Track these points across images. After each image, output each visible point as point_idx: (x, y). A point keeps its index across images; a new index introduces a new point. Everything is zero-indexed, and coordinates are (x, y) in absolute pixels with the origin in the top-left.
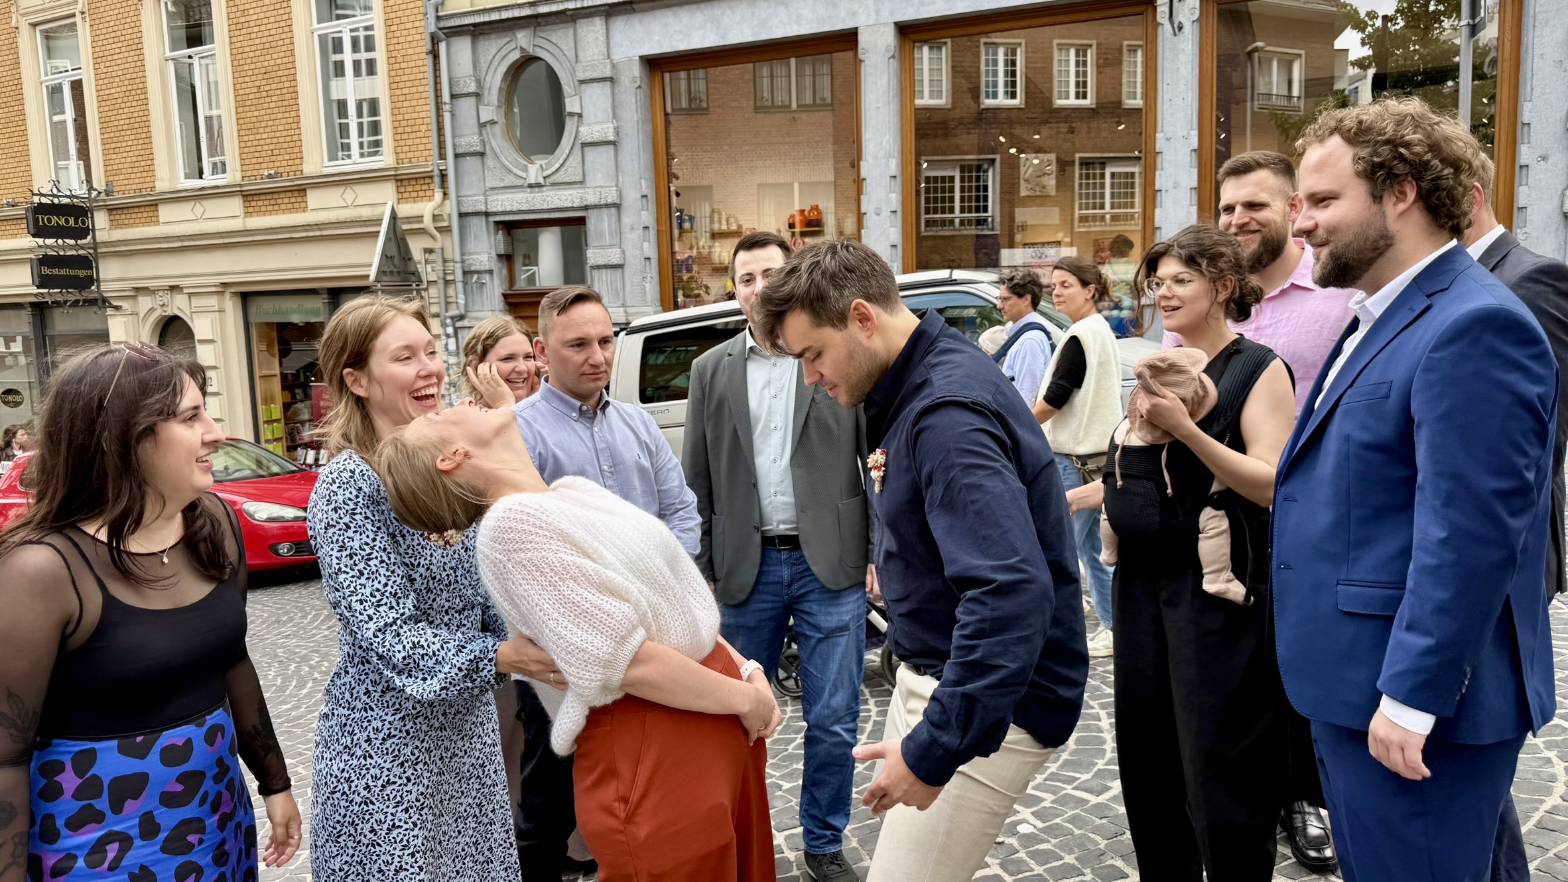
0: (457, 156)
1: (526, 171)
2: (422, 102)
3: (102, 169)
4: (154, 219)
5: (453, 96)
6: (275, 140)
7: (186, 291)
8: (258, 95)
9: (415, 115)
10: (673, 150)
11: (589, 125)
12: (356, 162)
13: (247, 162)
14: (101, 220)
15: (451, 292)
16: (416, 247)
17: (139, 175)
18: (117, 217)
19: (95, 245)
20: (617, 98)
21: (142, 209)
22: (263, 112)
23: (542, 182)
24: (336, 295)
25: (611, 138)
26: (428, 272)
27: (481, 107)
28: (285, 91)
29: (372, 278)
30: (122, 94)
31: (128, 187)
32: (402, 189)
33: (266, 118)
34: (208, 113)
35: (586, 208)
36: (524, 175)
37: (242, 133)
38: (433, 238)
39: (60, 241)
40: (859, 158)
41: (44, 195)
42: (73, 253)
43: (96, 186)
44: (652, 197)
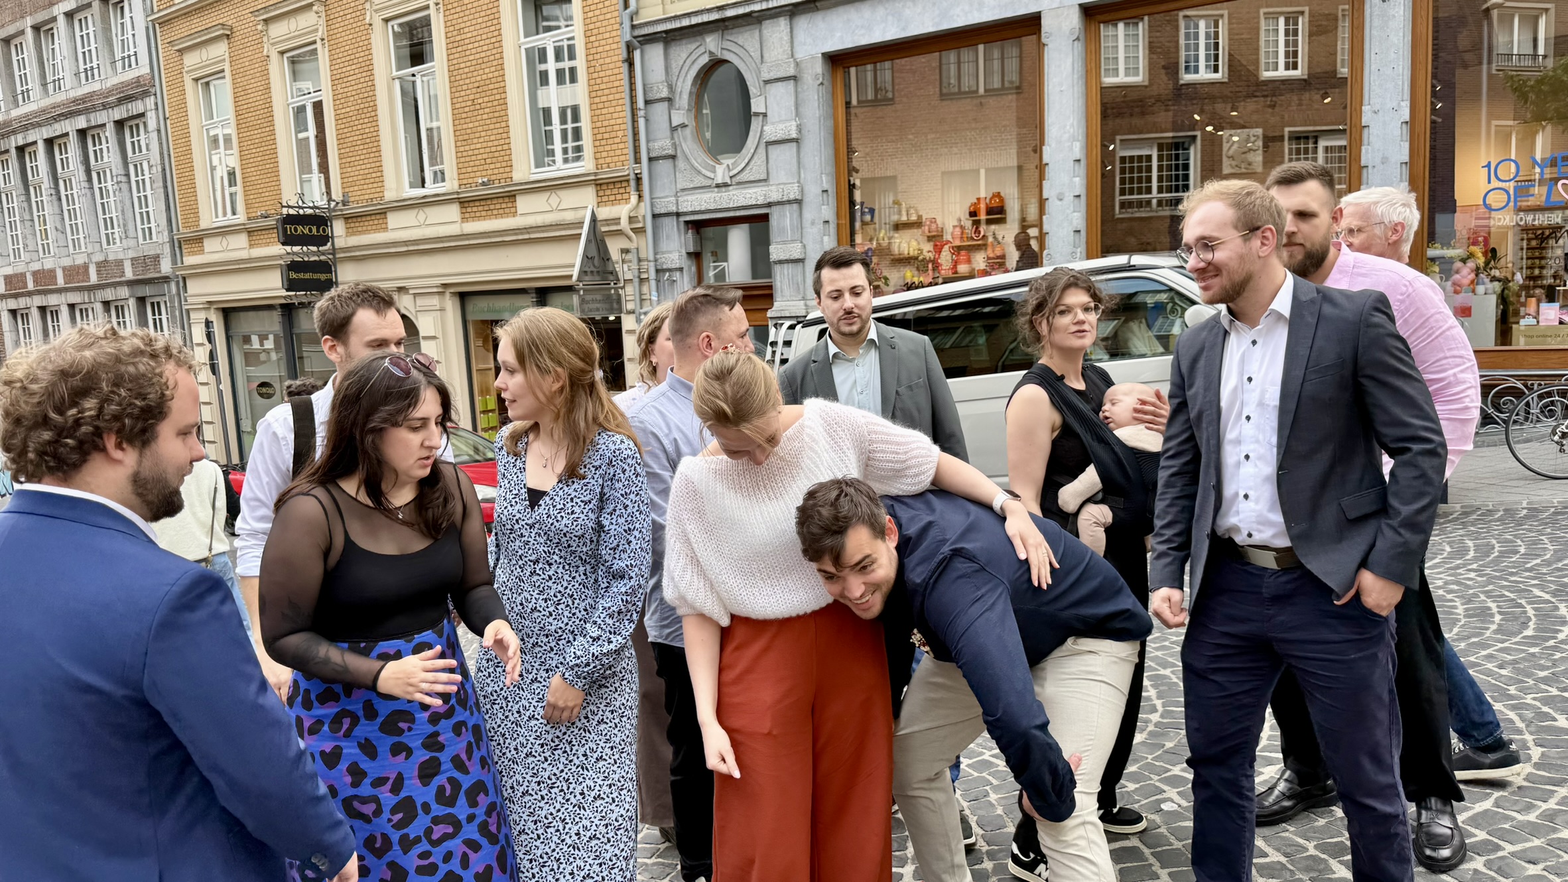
0: (651, 159)
1: (714, 172)
2: (618, 109)
3: (339, 182)
4: (383, 226)
5: (647, 102)
6: (488, 150)
7: (411, 292)
8: (472, 108)
9: (612, 122)
10: (854, 143)
11: (773, 124)
12: (560, 168)
13: (464, 171)
14: (338, 228)
15: (645, 289)
16: (614, 247)
17: (370, 186)
18: (353, 225)
19: (334, 251)
20: (800, 96)
21: (373, 218)
22: (477, 124)
23: (729, 181)
24: (543, 295)
25: (794, 136)
26: (625, 271)
27: (672, 111)
28: (496, 103)
29: (575, 278)
30: (356, 113)
31: (361, 198)
32: (601, 193)
33: (480, 129)
34: (429, 126)
35: (769, 205)
36: (712, 175)
37: (459, 144)
38: (629, 238)
39: (305, 248)
40: (1042, 143)
41: (292, 207)
42: (316, 258)
43: (334, 197)
44: (832, 191)
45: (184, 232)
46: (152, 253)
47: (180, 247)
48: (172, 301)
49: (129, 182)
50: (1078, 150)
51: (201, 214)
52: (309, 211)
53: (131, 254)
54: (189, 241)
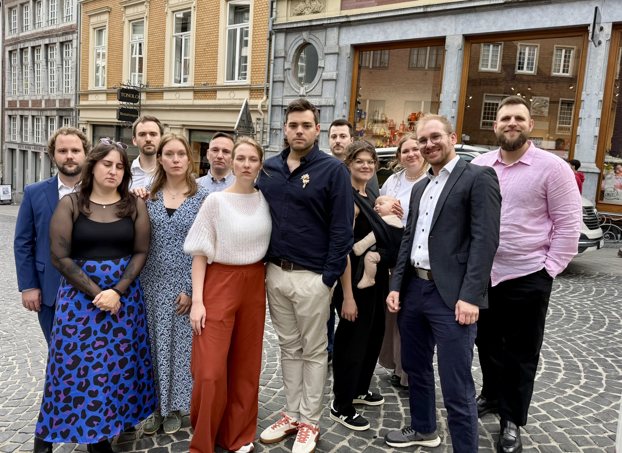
0: (274, 82)
1: (300, 90)
2: (263, 59)
3: (146, 77)
4: (162, 98)
5: (275, 58)
6: (208, 71)
7: (169, 126)
8: (204, 52)
9: (260, 64)
10: (360, 84)
11: (327, 72)
12: (237, 81)
13: (197, 78)
14: (143, 96)
15: (265, 136)
16: (254, 117)
17: (158, 80)
18: (149, 96)
19: (140, 106)
20: (339, 61)
21: (158, 94)
22: (205, 59)
23: (305, 95)
25: (335, 78)
26: (258, 128)
27: (285, 63)
28: (213, 51)
29: (235, 128)
30: (156, 49)
31: (154, 85)
32: (252, 94)
33: (206, 61)
34: (186, 58)
35: (321, 106)
36: (298, 91)
37: (196, 67)
38: (261, 114)
39: (128, 103)
40: (440, 92)
41: (125, 85)
42: (132, 108)
43: (143, 83)
44: (348, 104)
45: (82, 91)
46: (68, 98)
47: (79, 97)
48: (73, 119)
49: (62, 68)
50: (455, 97)
51: (89, 84)
52: (132, 88)
53: (59, 98)
54: (83, 95)
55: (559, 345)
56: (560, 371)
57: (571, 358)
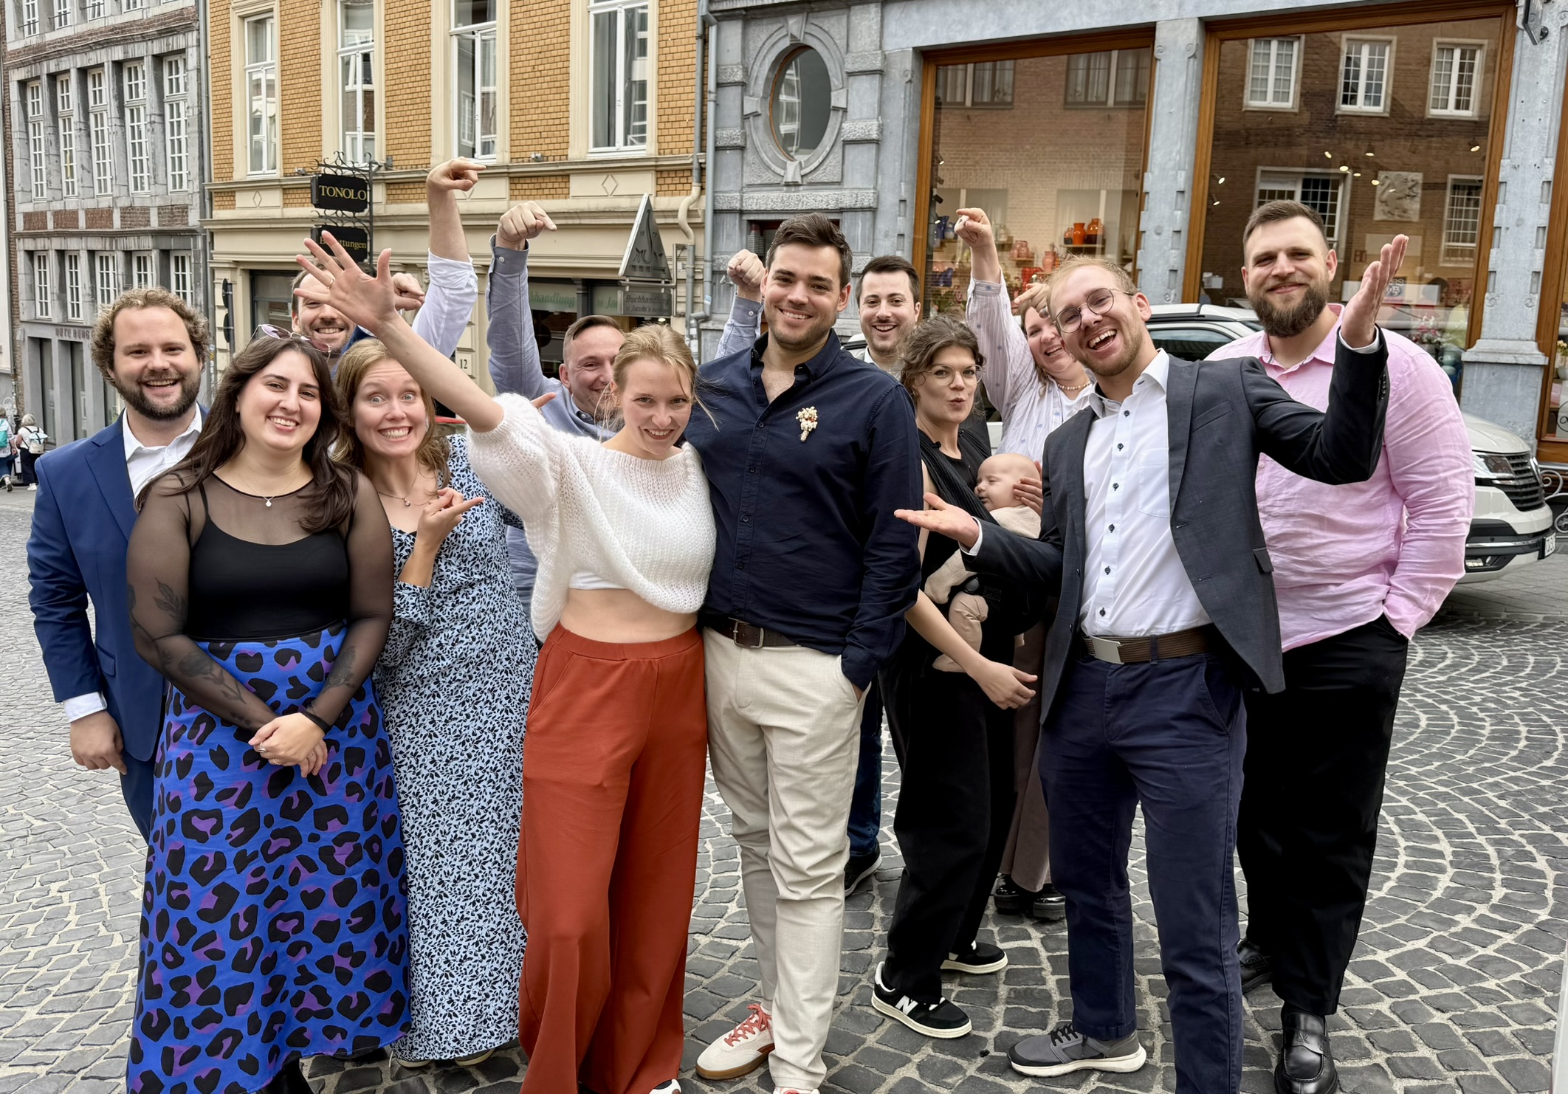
0: (717, 149)
1: (785, 169)
2: (688, 89)
3: (384, 143)
5: (719, 85)
6: (544, 122)
8: (531, 75)
9: (680, 104)
10: (942, 151)
11: (853, 121)
12: (620, 150)
13: (517, 143)
14: (378, 194)
15: (699, 292)
16: (669, 242)
17: (417, 151)
18: (394, 192)
19: (371, 218)
20: (885, 93)
22: (535, 93)
23: (800, 180)
24: (592, 287)
25: (874, 136)
26: (679, 270)
27: (746, 98)
28: (557, 71)
29: (621, 272)
30: (407, 69)
31: (406, 163)
32: (661, 181)
33: (538, 98)
34: (485, 89)
35: (841, 211)
36: (782, 172)
37: (514, 113)
38: (686, 234)
39: (339, 213)
40: (1145, 169)
41: (330, 166)
42: (350, 225)
43: (377, 159)
44: (911, 202)
45: (217, 183)
46: (180, 202)
47: (211, 199)
48: (197, 258)
49: (163, 123)
50: (1183, 180)
51: (235, 165)
52: (348, 173)
53: (159, 202)
54: (221, 193)
55: (1441, 805)
56: (1442, 870)
57: (1471, 835)
